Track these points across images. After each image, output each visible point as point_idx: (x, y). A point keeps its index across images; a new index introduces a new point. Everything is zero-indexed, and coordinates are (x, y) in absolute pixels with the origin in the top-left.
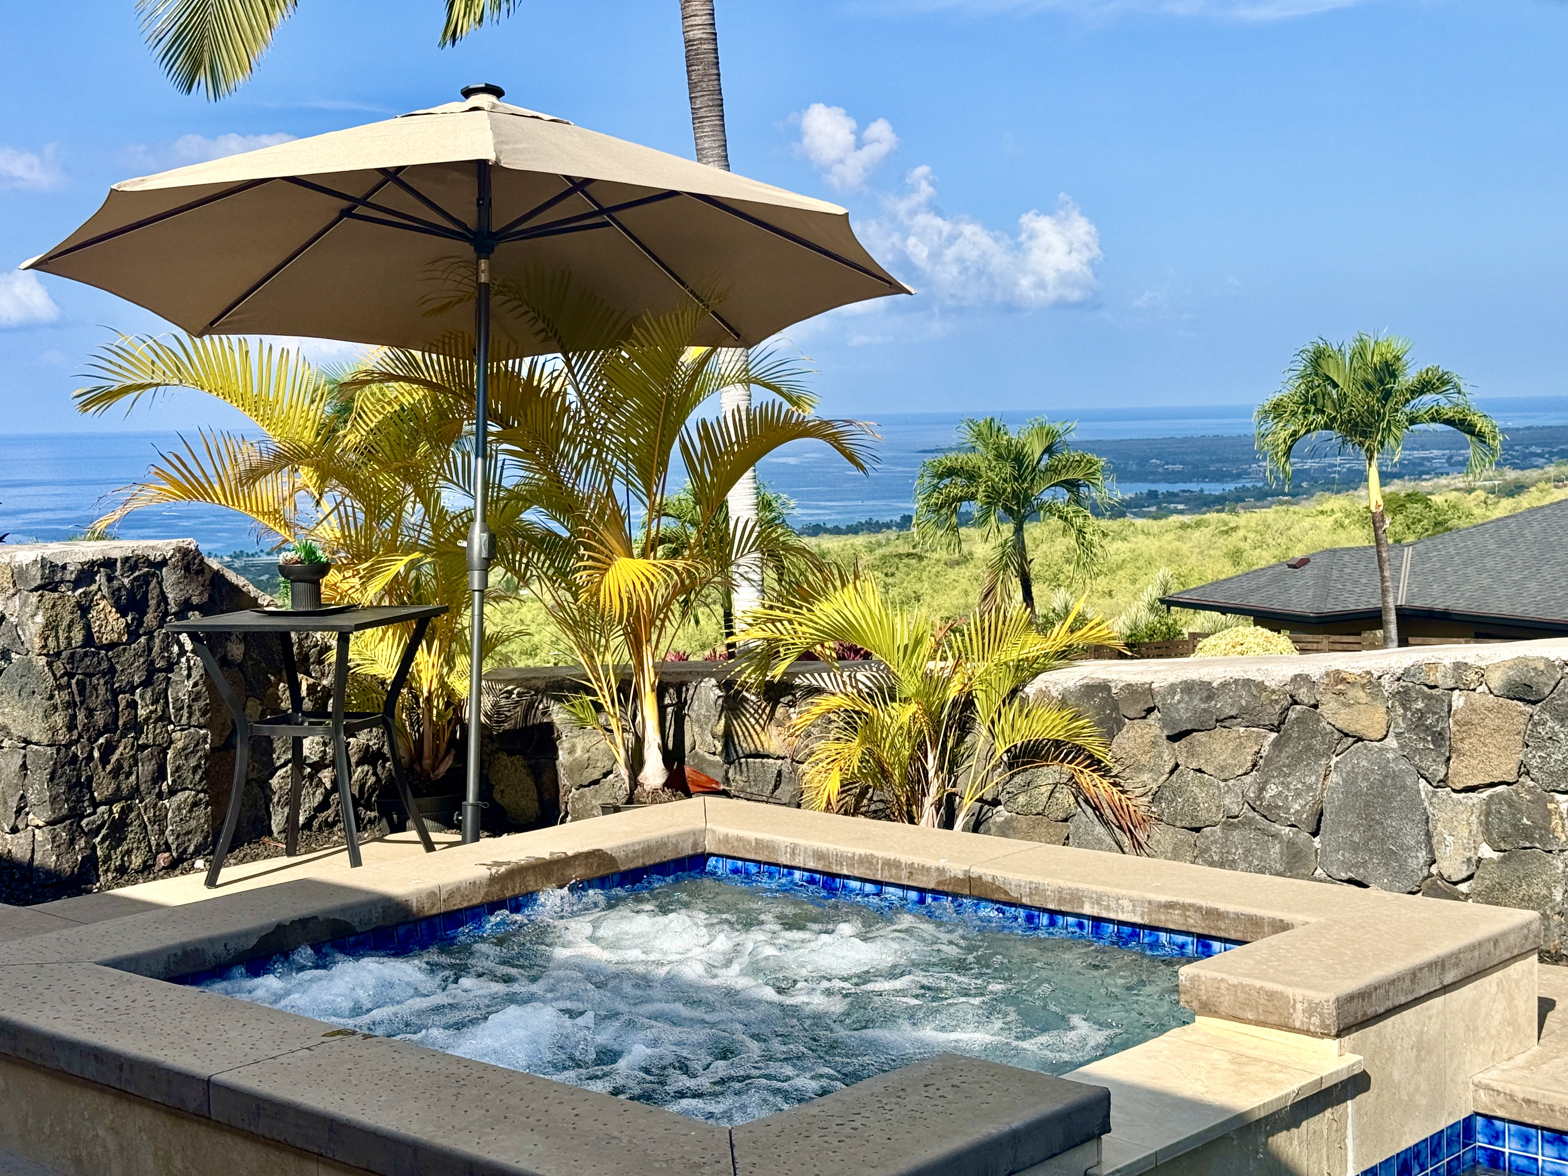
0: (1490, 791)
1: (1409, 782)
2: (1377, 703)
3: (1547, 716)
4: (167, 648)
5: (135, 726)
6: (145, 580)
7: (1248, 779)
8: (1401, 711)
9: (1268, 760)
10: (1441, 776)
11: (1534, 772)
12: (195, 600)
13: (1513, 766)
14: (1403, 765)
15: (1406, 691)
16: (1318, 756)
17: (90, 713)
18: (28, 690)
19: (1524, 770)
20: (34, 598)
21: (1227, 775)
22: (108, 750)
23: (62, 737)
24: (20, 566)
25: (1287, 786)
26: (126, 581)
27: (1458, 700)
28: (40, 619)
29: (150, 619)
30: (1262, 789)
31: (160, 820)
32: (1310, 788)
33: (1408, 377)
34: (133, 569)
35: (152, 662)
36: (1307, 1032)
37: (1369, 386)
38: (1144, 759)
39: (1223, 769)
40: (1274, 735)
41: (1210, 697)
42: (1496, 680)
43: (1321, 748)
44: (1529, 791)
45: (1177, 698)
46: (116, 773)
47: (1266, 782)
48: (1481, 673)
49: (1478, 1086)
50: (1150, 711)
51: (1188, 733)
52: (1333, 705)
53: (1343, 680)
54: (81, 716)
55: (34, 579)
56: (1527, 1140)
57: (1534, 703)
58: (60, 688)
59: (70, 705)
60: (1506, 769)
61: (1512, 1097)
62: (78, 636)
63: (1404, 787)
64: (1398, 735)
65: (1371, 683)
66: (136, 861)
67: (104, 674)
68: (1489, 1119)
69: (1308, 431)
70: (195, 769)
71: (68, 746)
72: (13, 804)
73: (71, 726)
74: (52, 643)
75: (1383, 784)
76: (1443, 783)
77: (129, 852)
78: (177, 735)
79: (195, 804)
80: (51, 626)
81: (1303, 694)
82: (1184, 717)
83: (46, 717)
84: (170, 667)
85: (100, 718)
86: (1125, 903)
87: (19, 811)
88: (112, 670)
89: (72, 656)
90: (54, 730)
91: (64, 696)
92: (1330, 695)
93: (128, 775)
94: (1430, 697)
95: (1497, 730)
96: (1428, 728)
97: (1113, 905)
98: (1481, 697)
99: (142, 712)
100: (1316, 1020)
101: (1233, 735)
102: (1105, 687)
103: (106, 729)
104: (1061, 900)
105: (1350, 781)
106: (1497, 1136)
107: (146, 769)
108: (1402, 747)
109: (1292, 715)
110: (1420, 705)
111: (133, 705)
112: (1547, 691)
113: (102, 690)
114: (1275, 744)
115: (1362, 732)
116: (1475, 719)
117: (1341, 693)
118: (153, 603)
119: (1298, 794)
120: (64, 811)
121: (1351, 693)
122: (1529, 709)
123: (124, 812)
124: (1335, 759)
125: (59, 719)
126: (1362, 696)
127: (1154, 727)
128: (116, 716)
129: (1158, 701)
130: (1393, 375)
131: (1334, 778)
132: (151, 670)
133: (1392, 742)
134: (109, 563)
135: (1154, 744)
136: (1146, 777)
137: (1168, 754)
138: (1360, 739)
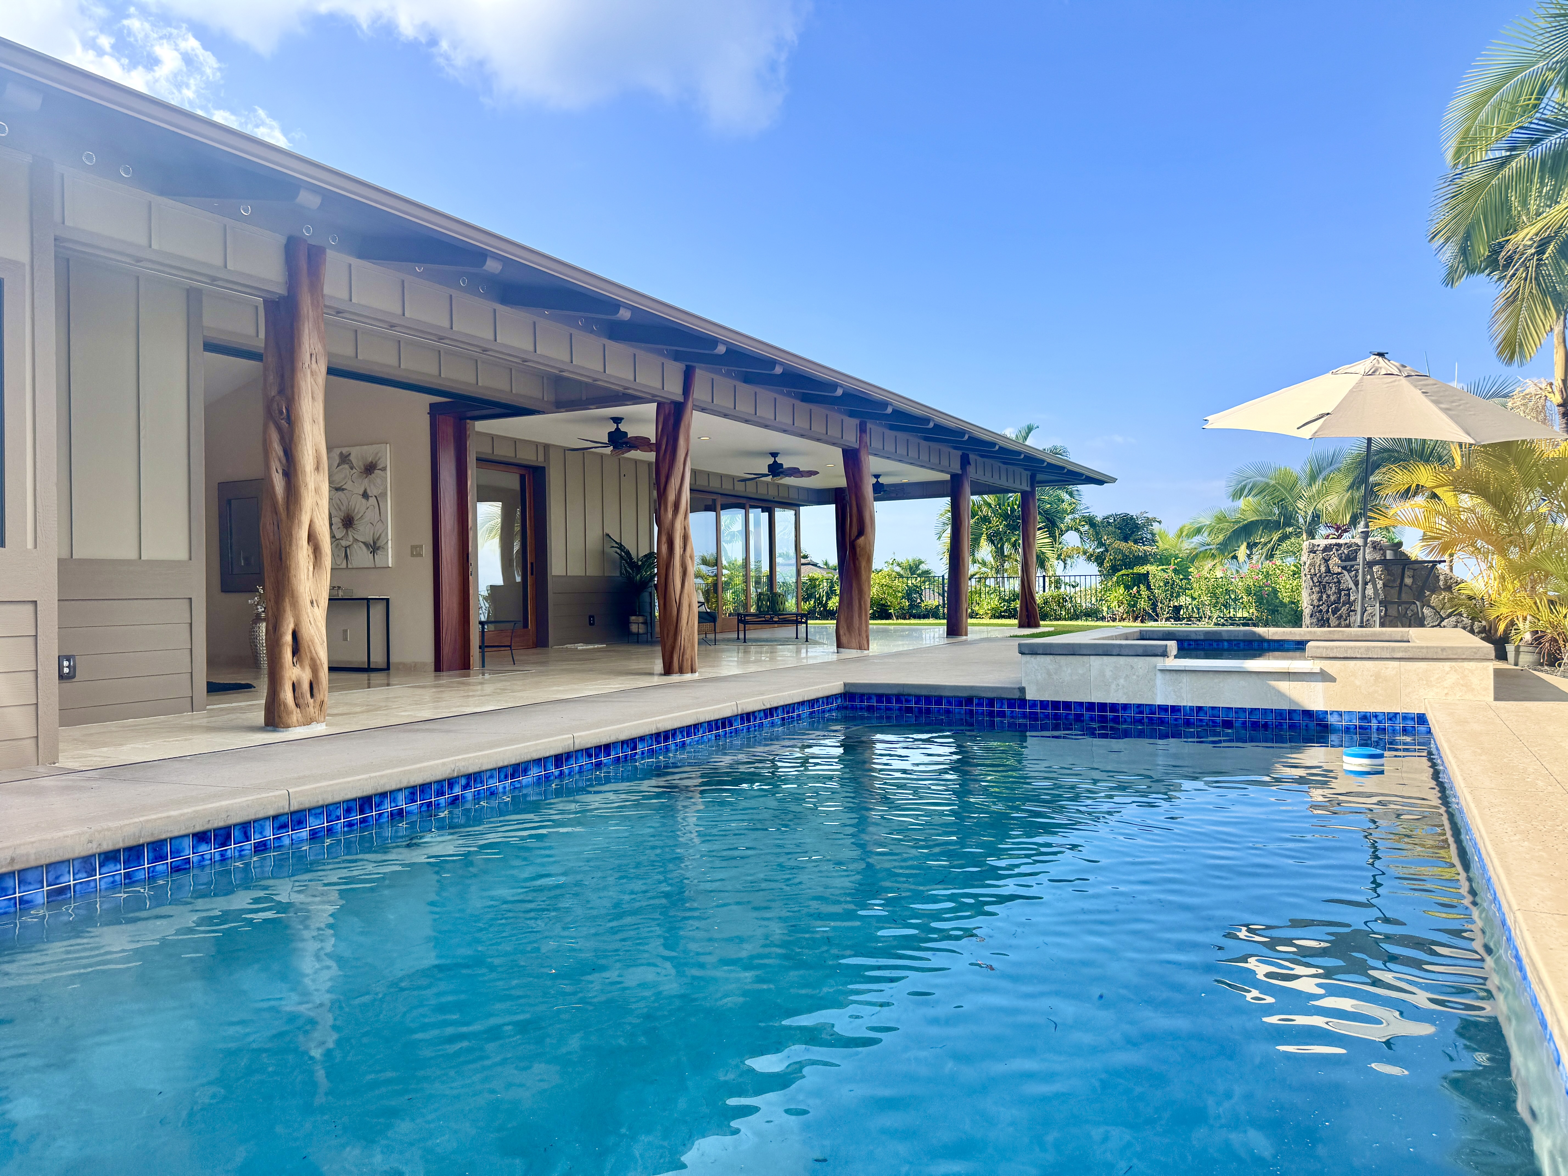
5: (1348, 603)
6: (1354, 552)
17: (1328, 596)
20: (1306, 555)
22: (1336, 610)
23: (1316, 603)
26: (1346, 552)
28: (1308, 562)
34: (1349, 548)
46: (1340, 618)
54: (1324, 596)
55: (1306, 548)
58: (1315, 586)
59: (1320, 592)
62: (1323, 569)
67: (1335, 583)
71: (1318, 606)
73: (1320, 599)
74: (1312, 571)
78: (1367, 608)
80: (1312, 565)
85: (1333, 598)
88: (1338, 582)
89: (1320, 576)
90: (1313, 601)
91: (1317, 589)
93: (1346, 620)
103: (1335, 602)
111: (1347, 595)
113: (1334, 589)
125: (1315, 597)
128: (1339, 598)
134: (1338, 545)
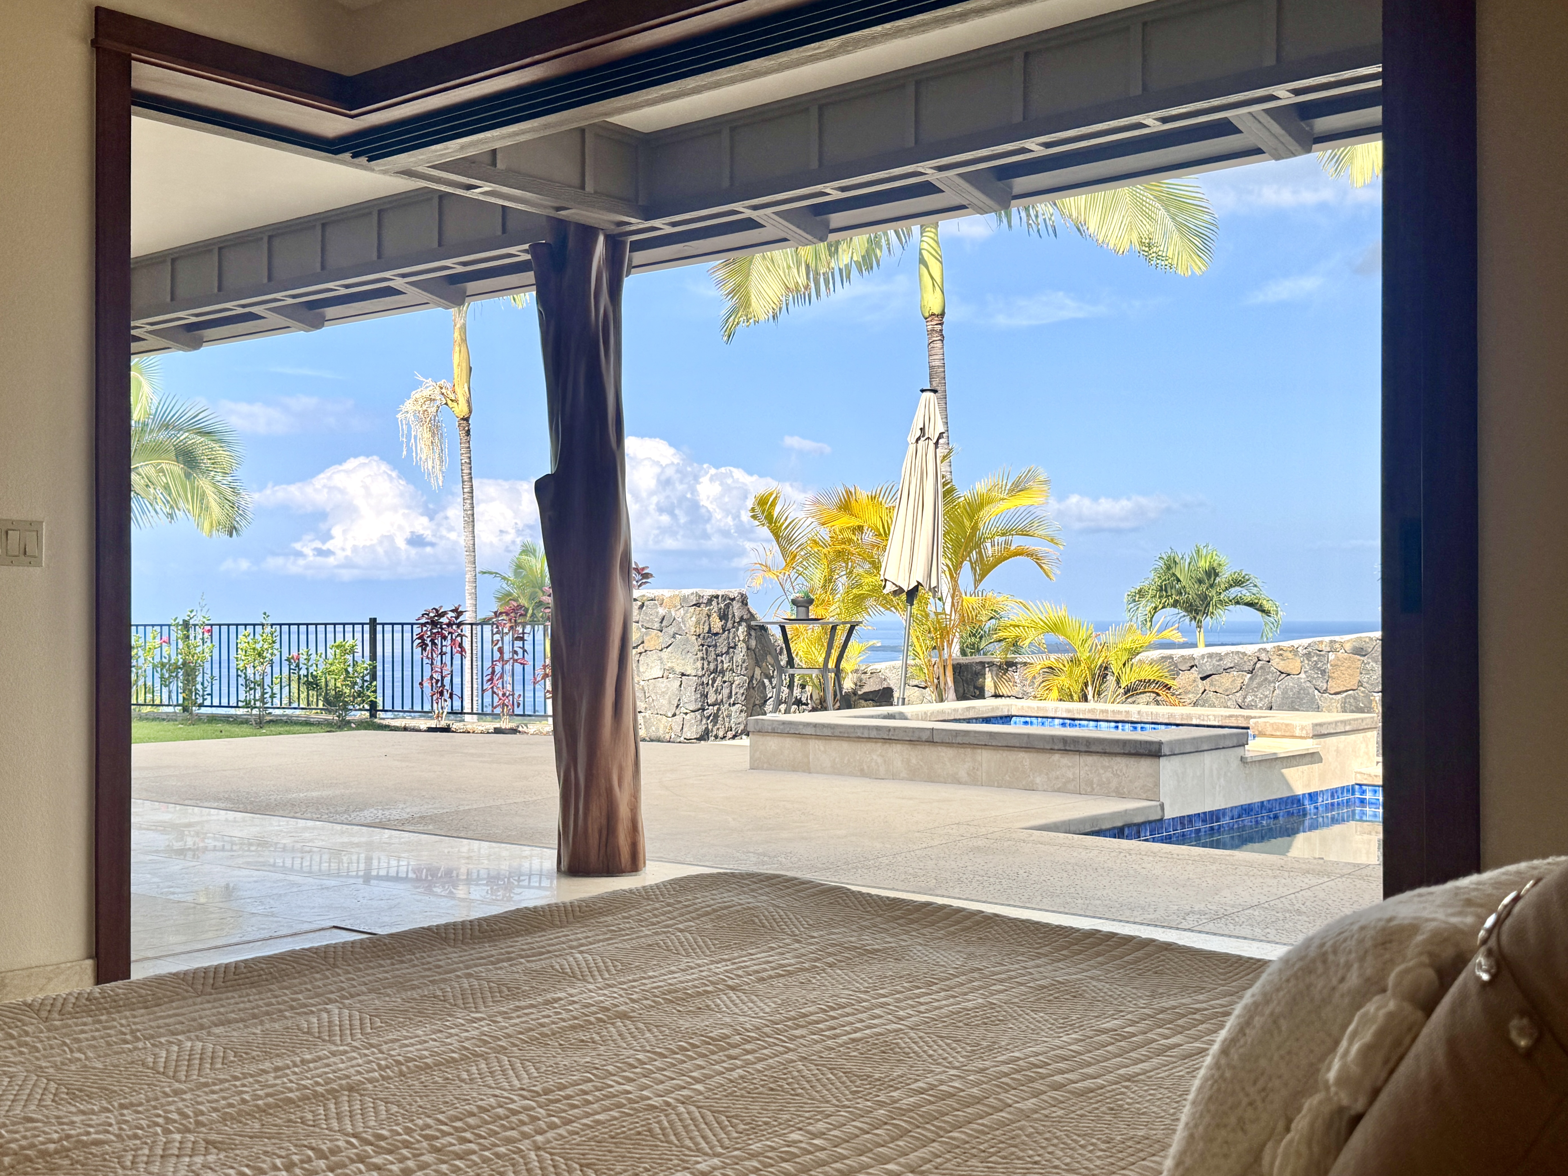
0: (1346, 694)
1: (1311, 691)
2: (1297, 658)
3: (1370, 660)
4: (734, 638)
5: (723, 672)
6: (727, 606)
7: (1238, 694)
8: (1306, 662)
9: (1248, 685)
10: (1324, 688)
11: (1365, 684)
12: (745, 617)
13: (1356, 682)
14: (1308, 684)
15: (1310, 653)
16: (1270, 682)
17: (709, 662)
18: (686, 650)
19: (1360, 684)
20: (692, 609)
21: (1228, 693)
22: (714, 681)
23: (700, 673)
24: (684, 596)
25: (1256, 696)
26: (722, 606)
27: (1332, 656)
28: (694, 619)
29: (730, 625)
30: (1245, 698)
31: (729, 716)
32: (1266, 696)
33: (1225, 575)
34: (725, 600)
35: (729, 644)
36: (1301, 737)
37: (1200, 581)
38: (1190, 688)
39: (1227, 690)
40: (1249, 675)
41: (1220, 660)
42: (1348, 647)
43: (1271, 679)
44: (1363, 692)
45: (1205, 660)
46: (716, 691)
47: (1247, 695)
48: (1342, 645)
49: (1356, 773)
50: (1192, 667)
51: (1210, 675)
52: (1277, 660)
53: (1282, 649)
54: (706, 664)
55: (692, 601)
56: (1375, 792)
57: (1365, 655)
58: (699, 650)
59: (703, 659)
60: (1353, 683)
61: (1370, 775)
62: (707, 628)
63: (1308, 694)
64: (1306, 672)
65: (1294, 651)
66: (721, 734)
67: (713, 646)
68: (1360, 785)
69: (1163, 607)
70: (743, 694)
71: (701, 677)
72: (676, 703)
73: (702, 668)
74: (698, 630)
75: (1299, 693)
76: (1326, 691)
77: (718, 729)
78: (736, 678)
79: (741, 711)
80: (698, 623)
81: (1263, 656)
82: (1208, 670)
83: (694, 663)
84: (734, 648)
85: (712, 666)
86: (1210, 717)
87: (677, 707)
88: (715, 646)
89: (704, 637)
90: (697, 669)
91: (701, 654)
92: (1275, 656)
93: (720, 693)
94: (1320, 655)
95: (1349, 667)
96: (1319, 669)
97: (1206, 718)
98: (1341, 654)
99: (725, 666)
100: (1304, 732)
101: (1231, 675)
102: (1171, 657)
103: (714, 671)
104: (1182, 719)
105: (1285, 692)
106: (1363, 792)
107: (726, 692)
108: (1307, 677)
109: (1258, 665)
110: (1315, 658)
111: (722, 662)
112: (1370, 650)
113: (713, 653)
114: (1251, 678)
115: (1289, 671)
116: (1339, 663)
117: (1281, 655)
118: (730, 616)
119: (1261, 700)
120: (699, 706)
121: (1285, 654)
122: (1362, 658)
123: (719, 710)
124: (1277, 684)
125: (699, 664)
126: (1290, 655)
127: (1195, 674)
128: (717, 666)
129: (1196, 662)
130: (1217, 575)
131: (1277, 692)
132: (729, 648)
133: (1303, 675)
134: (717, 597)
135: (1195, 681)
136: (1190, 696)
137: (1201, 685)
138: (1289, 675)
